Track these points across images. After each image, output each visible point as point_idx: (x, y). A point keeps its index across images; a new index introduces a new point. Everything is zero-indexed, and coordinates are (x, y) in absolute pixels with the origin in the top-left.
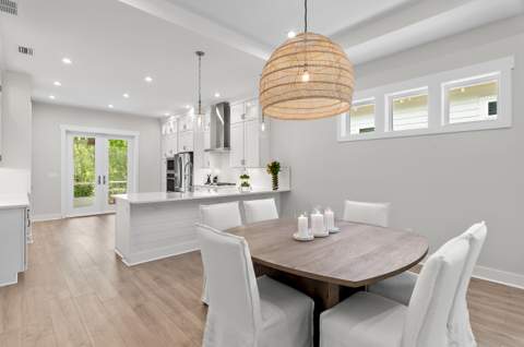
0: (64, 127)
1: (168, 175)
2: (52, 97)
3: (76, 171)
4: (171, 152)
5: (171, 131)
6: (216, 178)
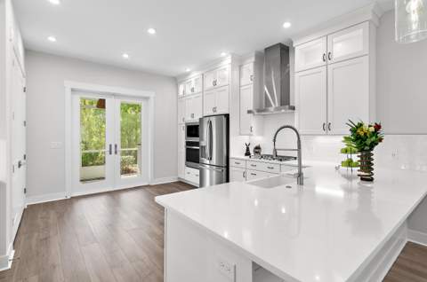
0: (69, 84)
1: (188, 143)
2: (52, 39)
3: (82, 136)
4: (193, 116)
5: (192, 90)
6: (258, 148)
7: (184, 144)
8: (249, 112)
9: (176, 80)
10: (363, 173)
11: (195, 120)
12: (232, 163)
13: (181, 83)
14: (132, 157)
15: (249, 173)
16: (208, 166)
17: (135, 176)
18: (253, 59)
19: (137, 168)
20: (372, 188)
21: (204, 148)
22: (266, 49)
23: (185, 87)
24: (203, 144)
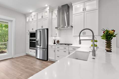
4: (33, 29)
5: (33, 19)
6: (58, 41)
7: (29, 40)
8: (56, 28)
9: (26, 15)
10: (107, 49)
11: (34, 31)
12: (49, 47)
13: (28, 16)
14: (4, 46)
15: (56, 50)
16: (39, 48)
17: (6, 54)
18: (57, 9)
19: (7, 50)
20: (111, 54)
21: (37, 41)
22: (62, 6)
23: (29, 18)
24: (37, 40)
